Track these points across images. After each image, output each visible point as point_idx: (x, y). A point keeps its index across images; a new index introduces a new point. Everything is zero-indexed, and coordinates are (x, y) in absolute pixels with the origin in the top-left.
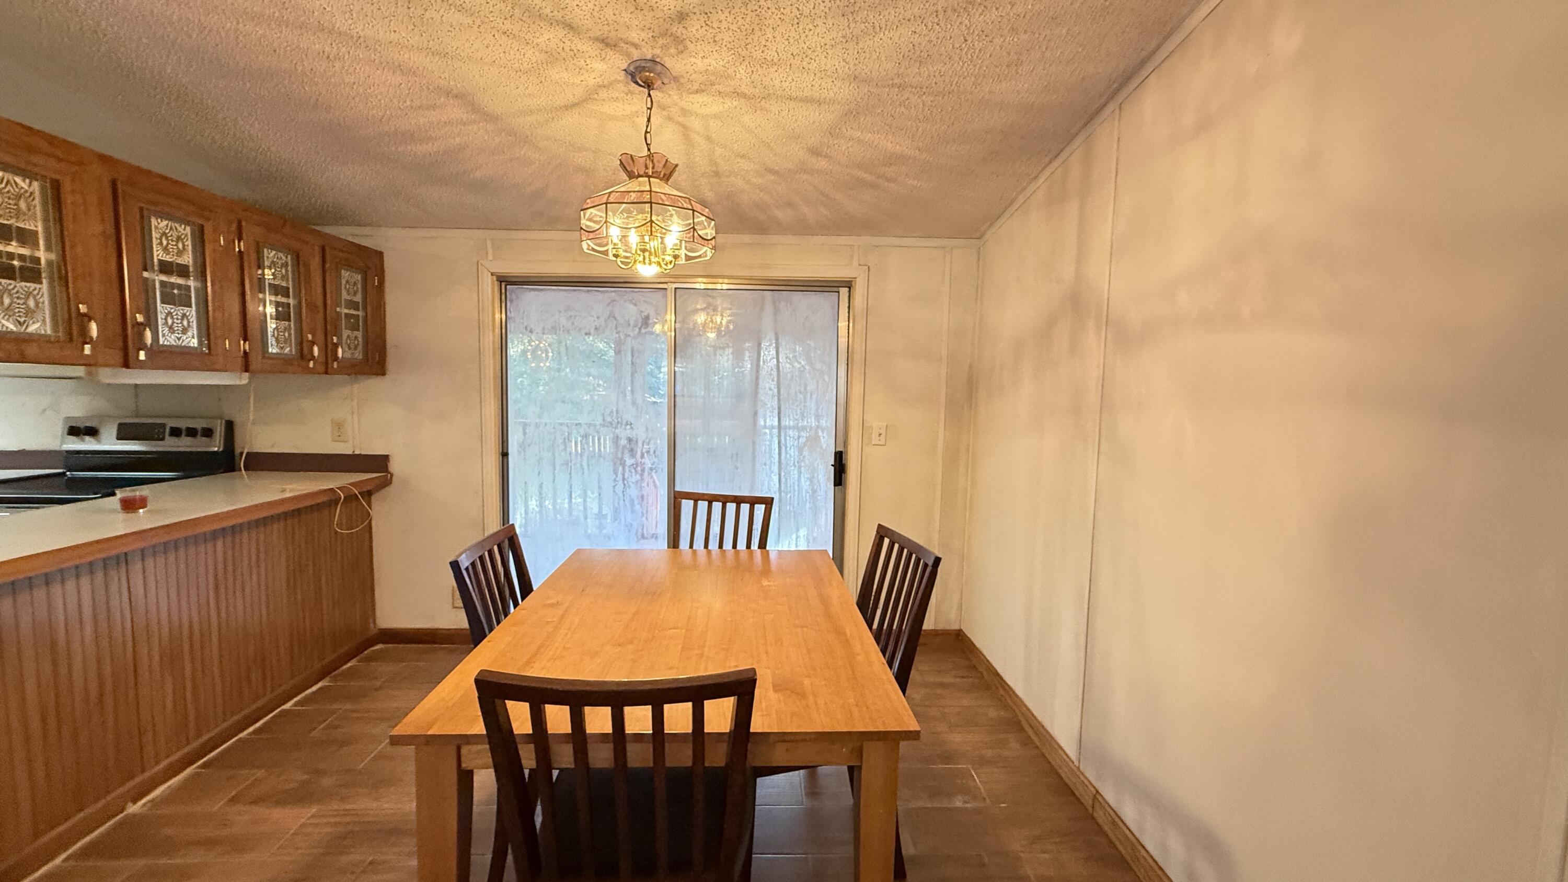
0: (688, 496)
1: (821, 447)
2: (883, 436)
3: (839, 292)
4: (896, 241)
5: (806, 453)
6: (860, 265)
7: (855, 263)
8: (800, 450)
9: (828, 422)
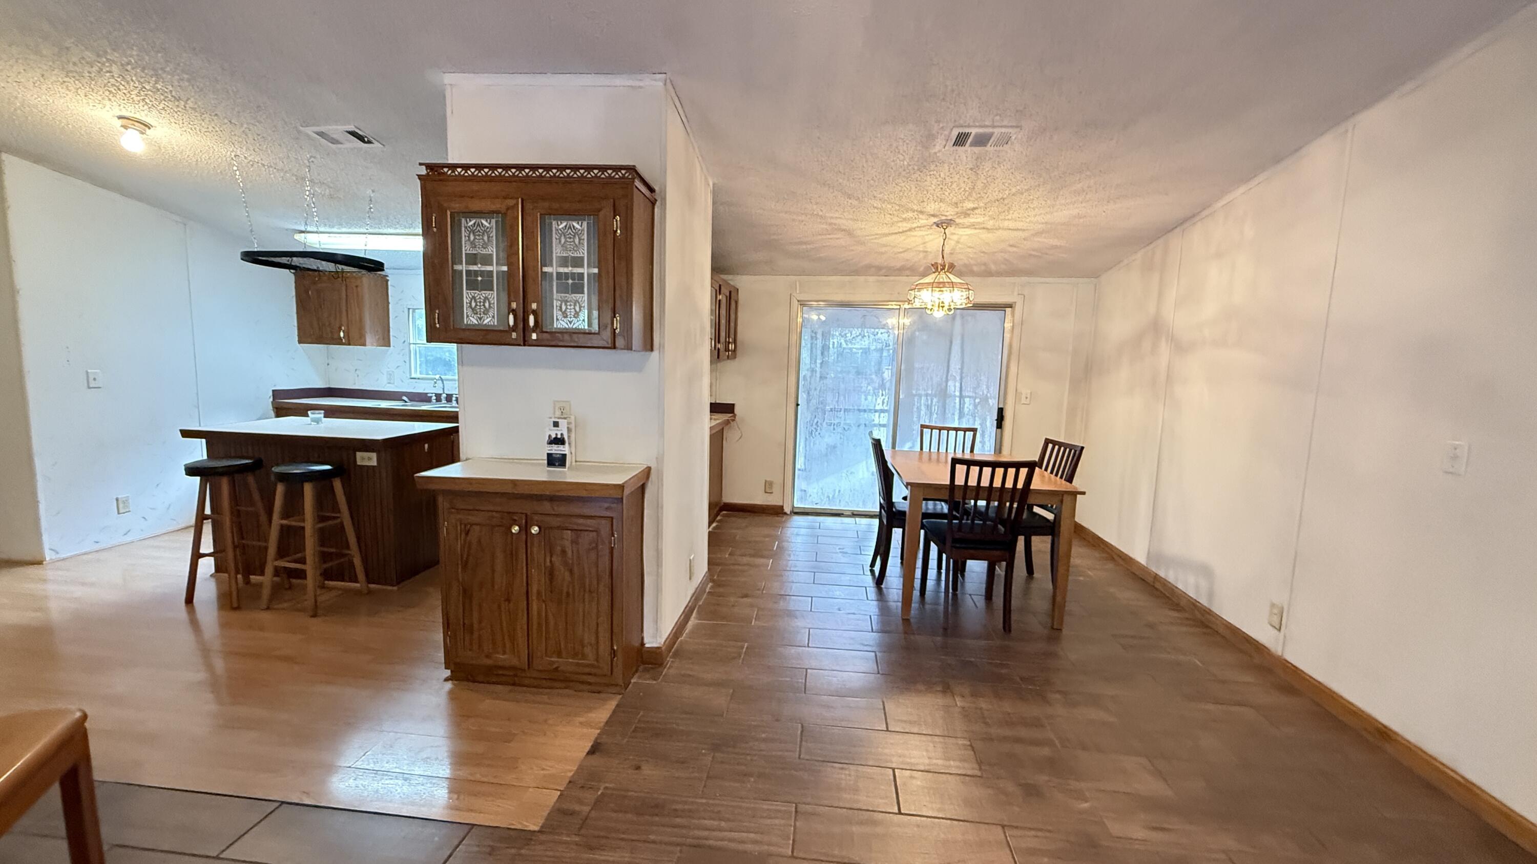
0: (927, 427)
1: (989, 404)
2: (1028, 399)
3: (1005, 311)
4: (1043, 280)
5: (979, 408)
6: (1019, 294)
7: (1016, 293)
8: (975, 406)
9: (994, 391)
